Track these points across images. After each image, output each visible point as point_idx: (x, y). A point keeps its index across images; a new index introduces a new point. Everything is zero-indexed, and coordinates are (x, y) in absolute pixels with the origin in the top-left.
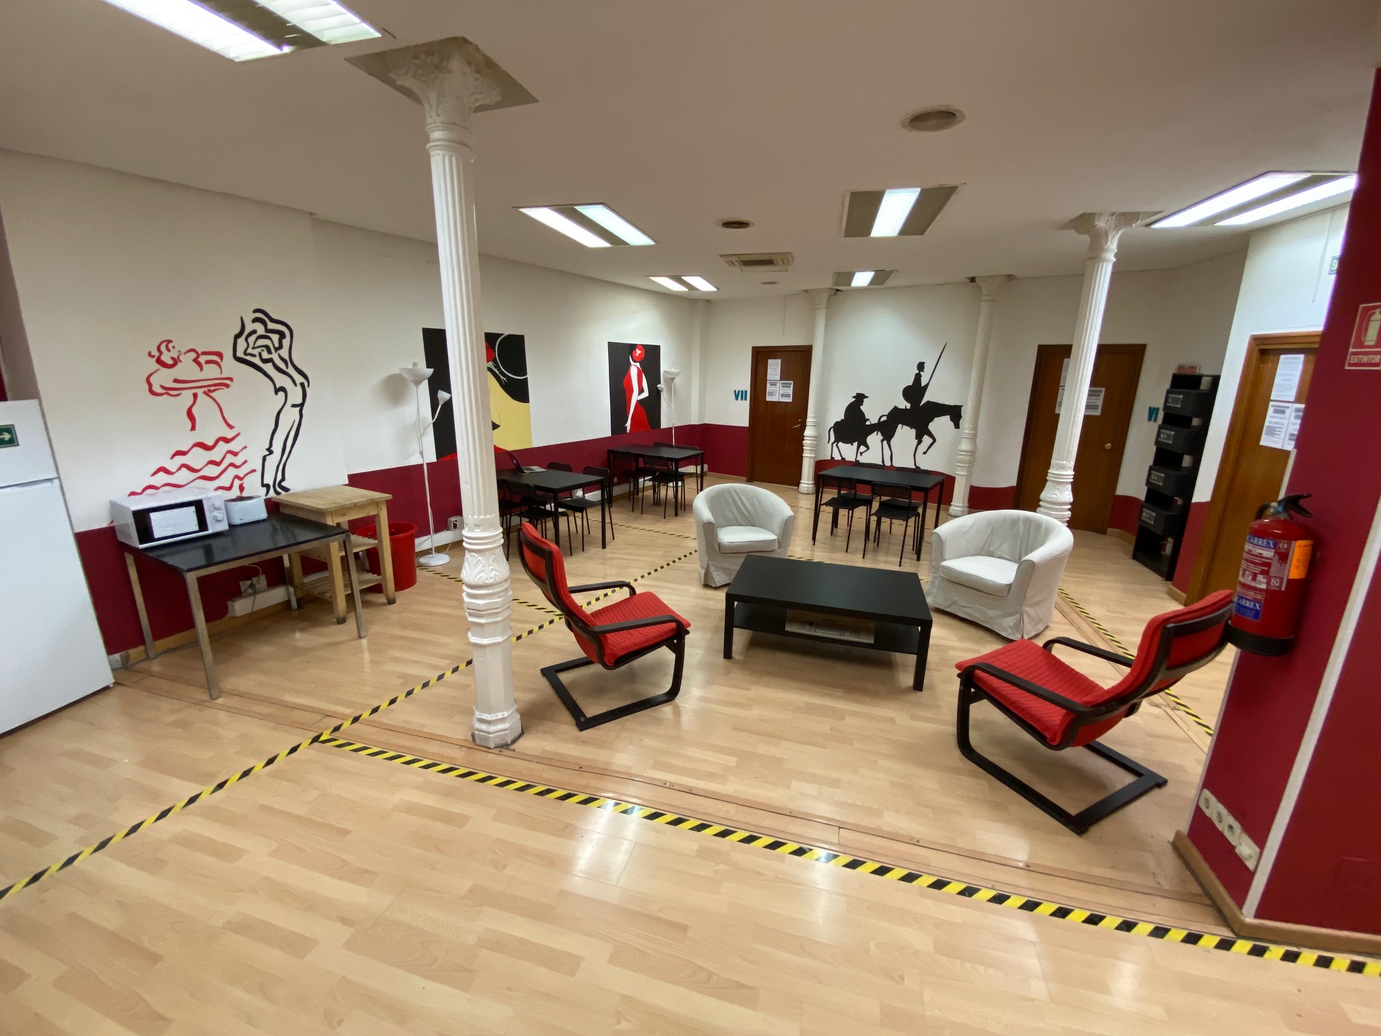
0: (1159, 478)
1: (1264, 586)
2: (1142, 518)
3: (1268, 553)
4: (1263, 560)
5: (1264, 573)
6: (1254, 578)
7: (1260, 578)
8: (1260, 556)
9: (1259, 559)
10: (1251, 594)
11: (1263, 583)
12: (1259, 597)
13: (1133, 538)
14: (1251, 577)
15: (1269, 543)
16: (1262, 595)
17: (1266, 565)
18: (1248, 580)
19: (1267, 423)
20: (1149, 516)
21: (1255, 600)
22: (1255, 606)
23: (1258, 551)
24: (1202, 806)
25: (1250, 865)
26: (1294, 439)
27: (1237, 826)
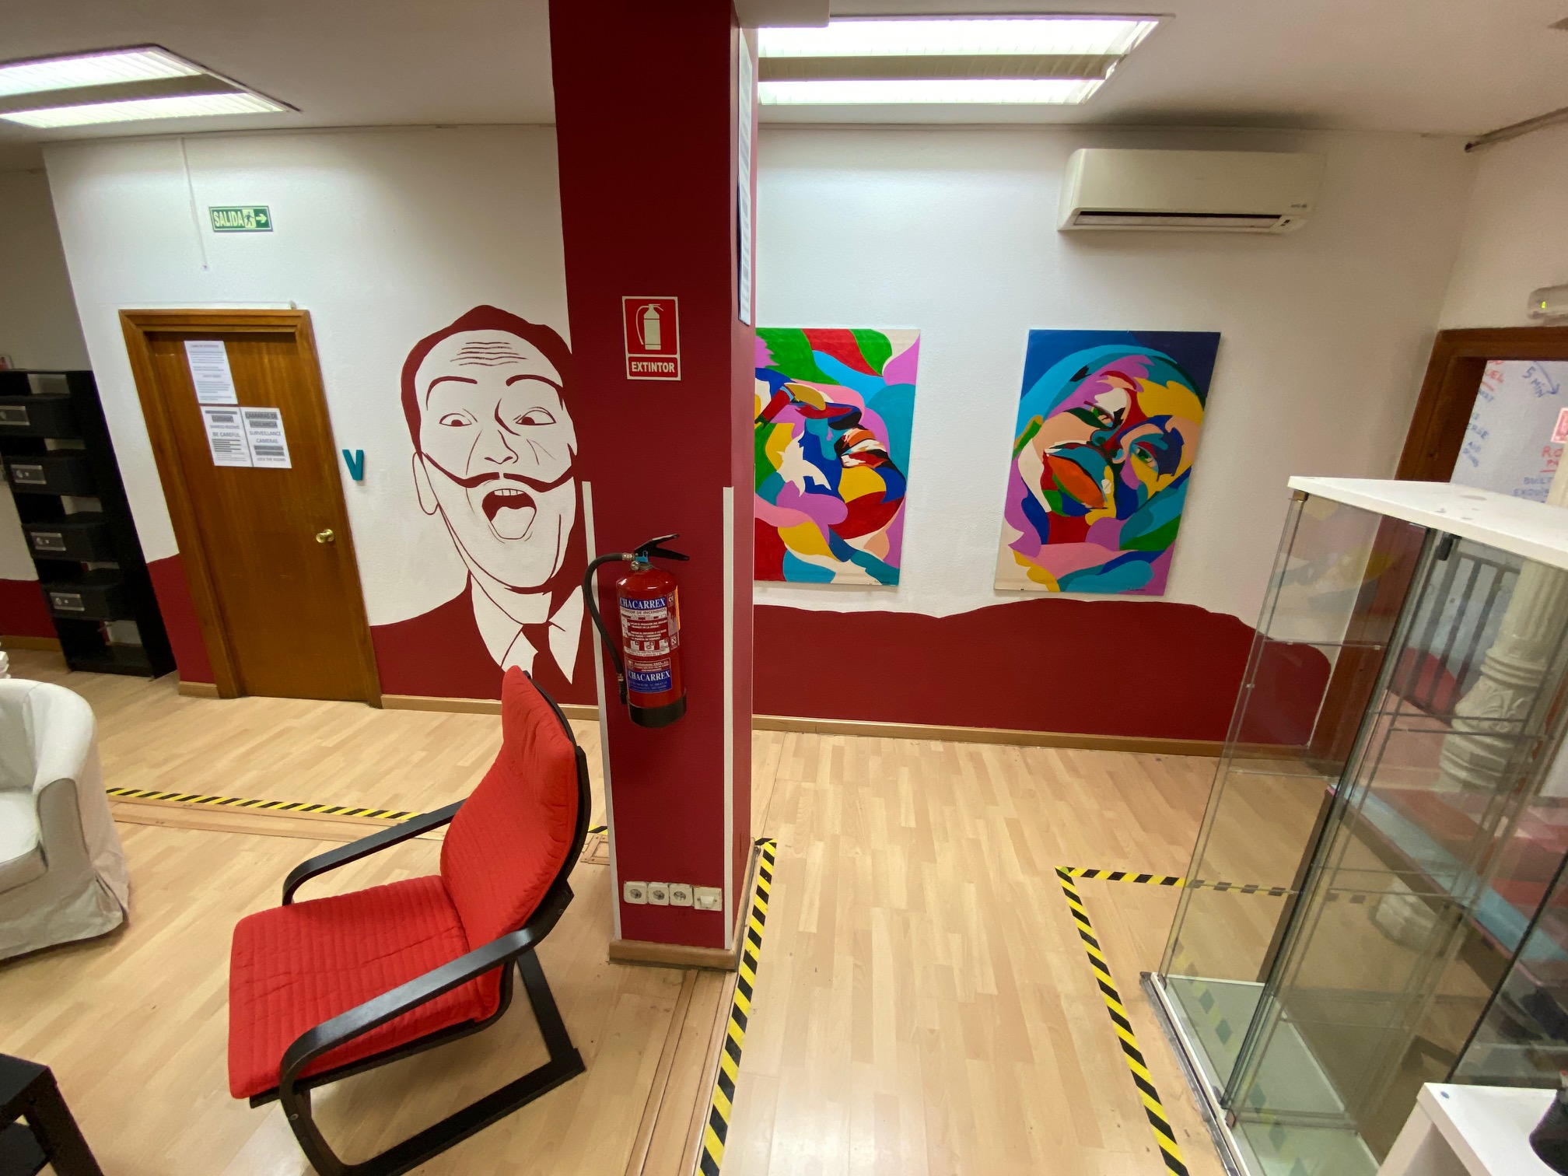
0: (51, 540)
1: (667, 651)
2: (56, 608)
3: (663, 613)
4: (660, 623)
5: (665, 636)
6: (657, 647)
7: (663, 643)
8: (656, 619)
9: (656, 623)
10: (658, 665)
11: (666, 647)
12: (666, 664)
13: (56, 642)
14: (653, 647)
15: (660, 602)
16: (668, 660)
18: (649, 651)
19: (210, 437)
20: (65, 601)
21: (664, 669)
22: (665, 675)
23: (651, 615)
24: (629, 899)
25: (717, 908)
26: (286, 451)
27: (684, 888)
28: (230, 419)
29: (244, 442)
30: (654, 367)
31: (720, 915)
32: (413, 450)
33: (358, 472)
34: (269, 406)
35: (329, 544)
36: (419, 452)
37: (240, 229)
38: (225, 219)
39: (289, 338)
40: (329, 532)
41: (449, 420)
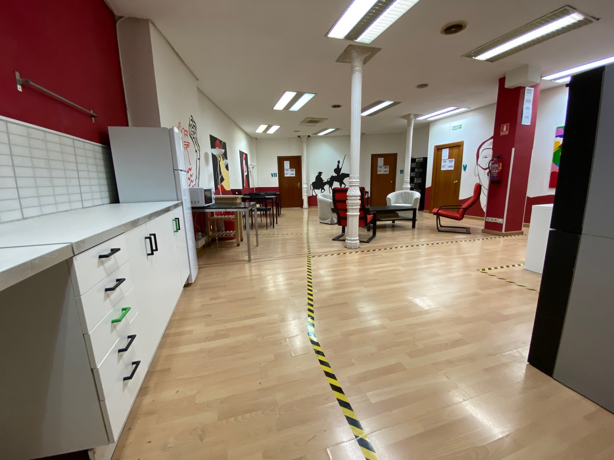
0: (413, 185)
1: (497, 172)
3: (497, 166)
5: (497, 169)
6: (495, 171)
7: (497, 170)
8: (496, 167)
10: (495, 174)
17: (497, 168)
18: (494, 171)
19: (442, 165)
21: (496, 174)
23: (495, 166)
24: (487, 220)
25: (502, 223)
26: (453, 167)
27: (497, 219)
28: (446, 162)
29: (447, 165)
30: (504, 133)
31: (502, 225)
32: (476, 163)
33: (465, 169)
34: (453, 159)
35: (456, 183)
36: (477, 164)
37: (457, 129)
38: (454, 128)
39: (459, 146)
40: (457, 181)
41: (484, 157)
